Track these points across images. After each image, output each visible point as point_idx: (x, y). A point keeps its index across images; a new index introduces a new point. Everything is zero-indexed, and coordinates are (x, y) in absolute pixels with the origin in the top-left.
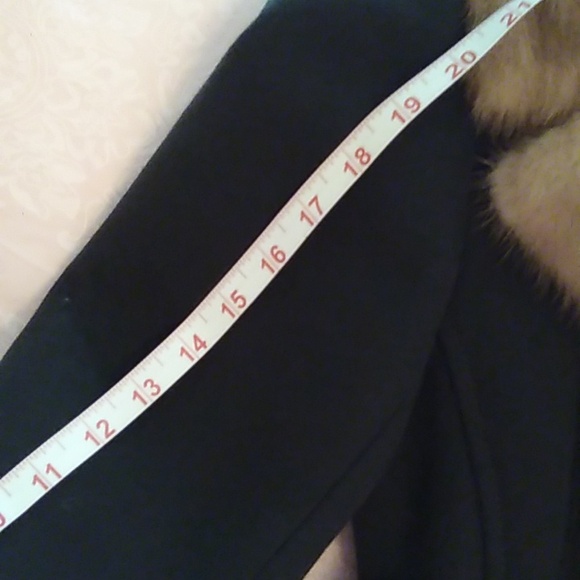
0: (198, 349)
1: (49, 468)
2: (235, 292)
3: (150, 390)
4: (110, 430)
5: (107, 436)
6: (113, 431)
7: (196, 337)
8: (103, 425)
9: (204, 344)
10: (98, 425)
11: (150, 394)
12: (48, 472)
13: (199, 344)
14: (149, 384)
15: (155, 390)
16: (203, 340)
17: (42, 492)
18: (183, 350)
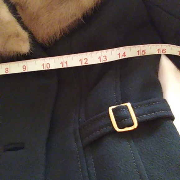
0: (123, 56)
1: (66, 62)
2: (145, 50)
3: (104, 59)
4: (87, 62)
5: (85, 63)
6: (87, 63)
7: (125, 53)
8: (86, 60)
9: (125, 56)
10: (85, 59)
11: (103, 60)
12: (65, 63)
13: (124, 55)
14: (105, 57)
15: (105, 60)
16: (126, 54)
17: (61, 67)
18: (119, 54)
